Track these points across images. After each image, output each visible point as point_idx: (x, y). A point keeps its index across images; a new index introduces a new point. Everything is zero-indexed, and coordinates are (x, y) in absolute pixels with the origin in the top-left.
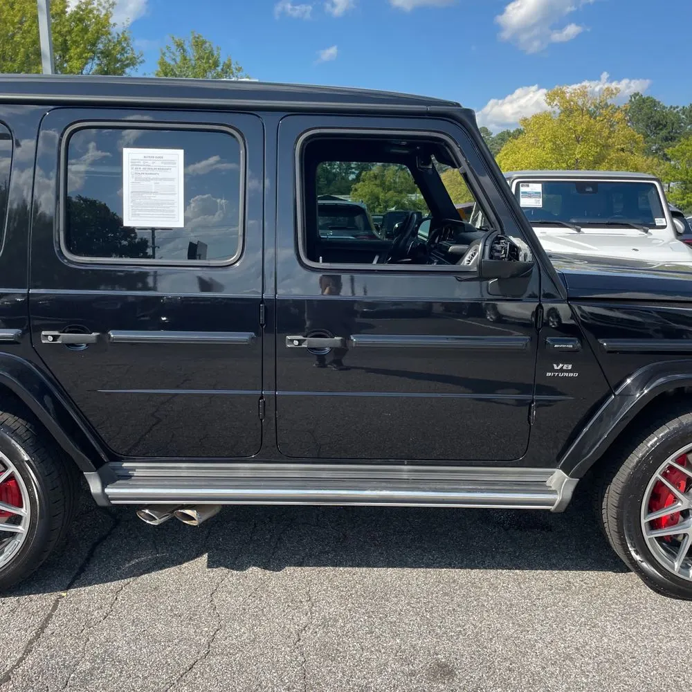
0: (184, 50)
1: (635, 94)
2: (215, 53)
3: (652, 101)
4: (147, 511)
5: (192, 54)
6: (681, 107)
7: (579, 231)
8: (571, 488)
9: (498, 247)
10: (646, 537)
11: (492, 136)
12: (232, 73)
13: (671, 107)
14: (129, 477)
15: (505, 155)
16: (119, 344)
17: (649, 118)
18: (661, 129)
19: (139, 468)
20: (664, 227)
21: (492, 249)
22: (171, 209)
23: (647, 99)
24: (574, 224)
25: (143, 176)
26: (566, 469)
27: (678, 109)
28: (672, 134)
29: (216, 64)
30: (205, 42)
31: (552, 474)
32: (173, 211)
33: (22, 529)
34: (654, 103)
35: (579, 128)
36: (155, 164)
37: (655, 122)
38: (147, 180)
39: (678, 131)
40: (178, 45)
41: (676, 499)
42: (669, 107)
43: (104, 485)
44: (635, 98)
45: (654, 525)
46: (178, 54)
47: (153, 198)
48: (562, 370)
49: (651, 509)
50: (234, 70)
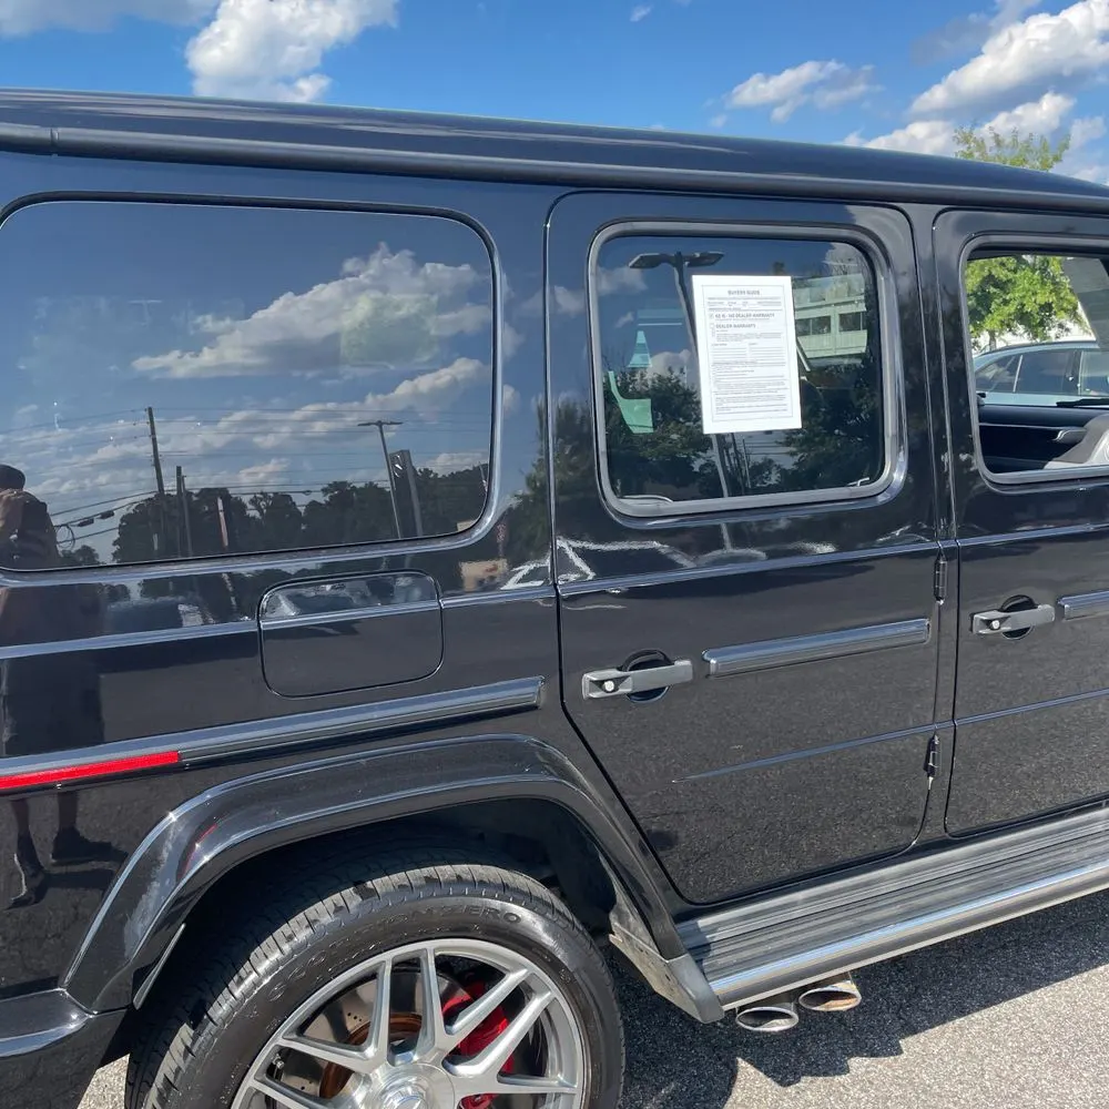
22: (780, 393)
25: (731, 331)
32: (782, 397)
36: (747, 308)
38: (737, 338)
47: (750, 374)
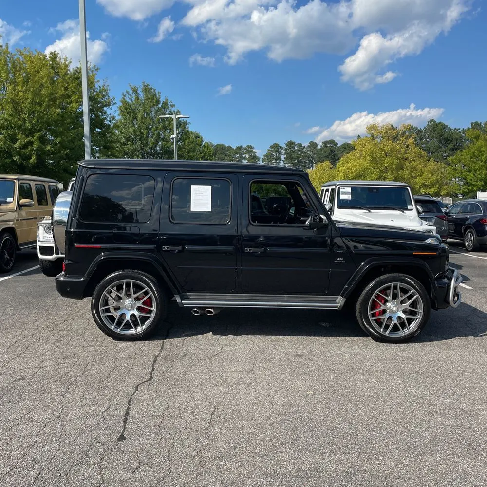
0: (138, 94)
1: (431, 120)
2: (158, 96)
3: (442, 125)
4: (196, 309)
5: (142, 95)
6: (461, 129)
7: (369, 211)
8: (344, 302)
9: (316, 218)
10: (370, 319)
11: (338, 146)
12: (168, 108)
13: (455, 129)
14: (189, 298)
15: (342, 164)
16: (189, 250)
17: (441, 136)
18: (449, 143)
19: (192, 295)
20: (412, 210)
21: (313, 219)
23: (439, 124)
24: (368, 208)
26: (342, 296)
27: (460, 130)
28: (456, 147)
29: (158, 102)
30: (151, 89)
31: (337, 298)
32: (207, 206)
33: (153, 315)
34: (444, 127)
35: (386, 149)
37: (445, 138)
39: (460, 145)
40: (133, 91)
41: (381, 306)
42: (453, 128)
43: (182, 300)
44: (431, 123)
45: (373, 315)
46: (133, 96)
48: (339, 260)
49: (372, 309)
50: (169, 106)
